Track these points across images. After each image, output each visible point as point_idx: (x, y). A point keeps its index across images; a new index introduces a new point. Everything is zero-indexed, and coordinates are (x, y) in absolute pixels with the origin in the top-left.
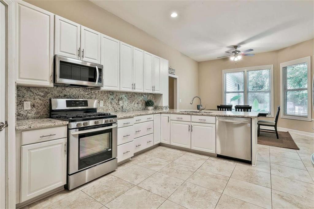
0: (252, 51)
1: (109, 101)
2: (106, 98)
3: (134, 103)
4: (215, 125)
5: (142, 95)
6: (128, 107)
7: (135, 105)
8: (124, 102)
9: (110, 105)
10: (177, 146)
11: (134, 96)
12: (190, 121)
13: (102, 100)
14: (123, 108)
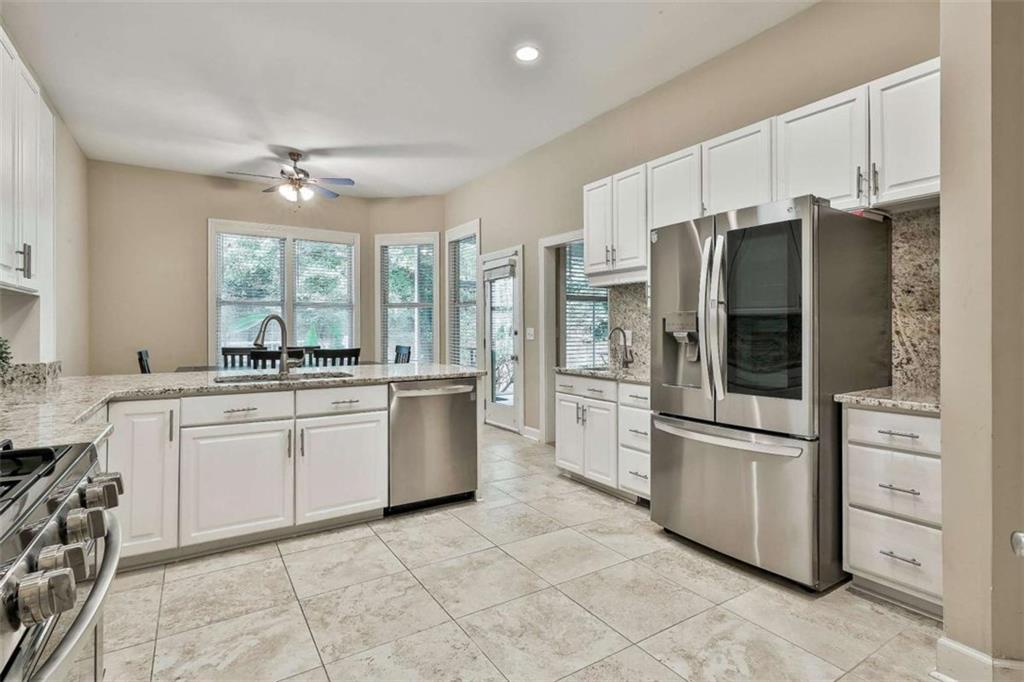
0: (349, 184)
4: (386, 412)
10: (215, 542)
12: (291, 413)
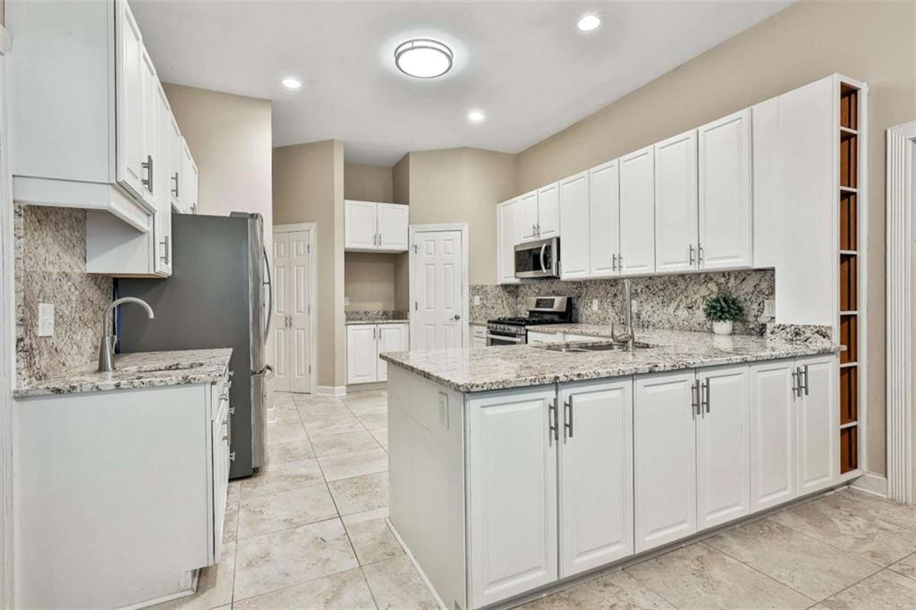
1: (609, 300)
2: (602, 293)
3: (674, 305)
5: (712, 279)
6: (656, 316)
7: (679, 312)
8: (641, 302)
9: (610, 307)
11: (676, 286)
13: (597, 297)
14: (639, 318)
